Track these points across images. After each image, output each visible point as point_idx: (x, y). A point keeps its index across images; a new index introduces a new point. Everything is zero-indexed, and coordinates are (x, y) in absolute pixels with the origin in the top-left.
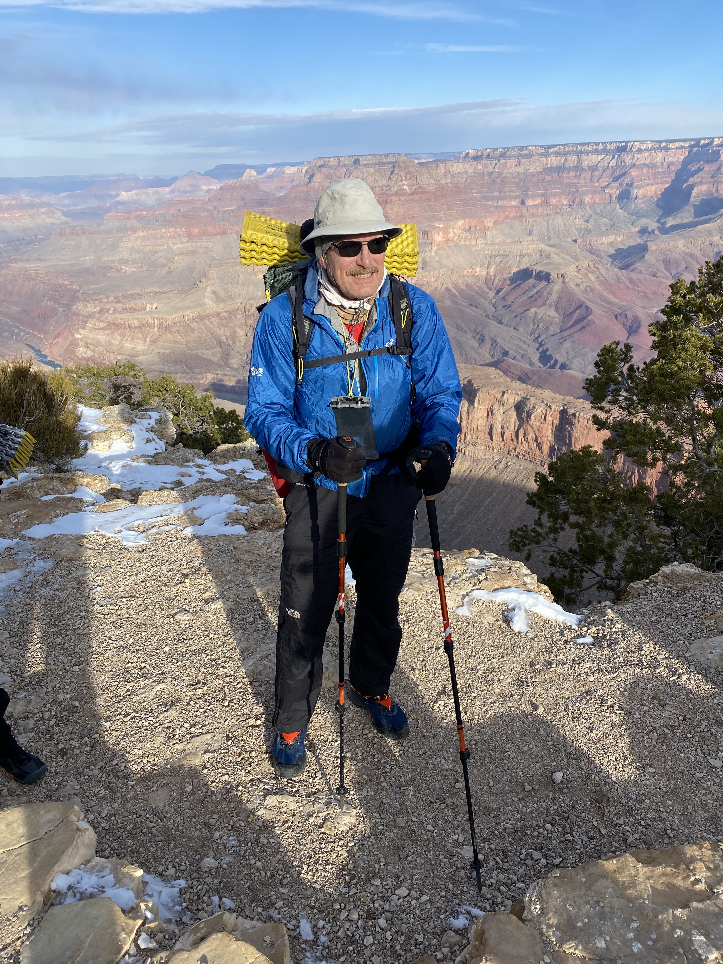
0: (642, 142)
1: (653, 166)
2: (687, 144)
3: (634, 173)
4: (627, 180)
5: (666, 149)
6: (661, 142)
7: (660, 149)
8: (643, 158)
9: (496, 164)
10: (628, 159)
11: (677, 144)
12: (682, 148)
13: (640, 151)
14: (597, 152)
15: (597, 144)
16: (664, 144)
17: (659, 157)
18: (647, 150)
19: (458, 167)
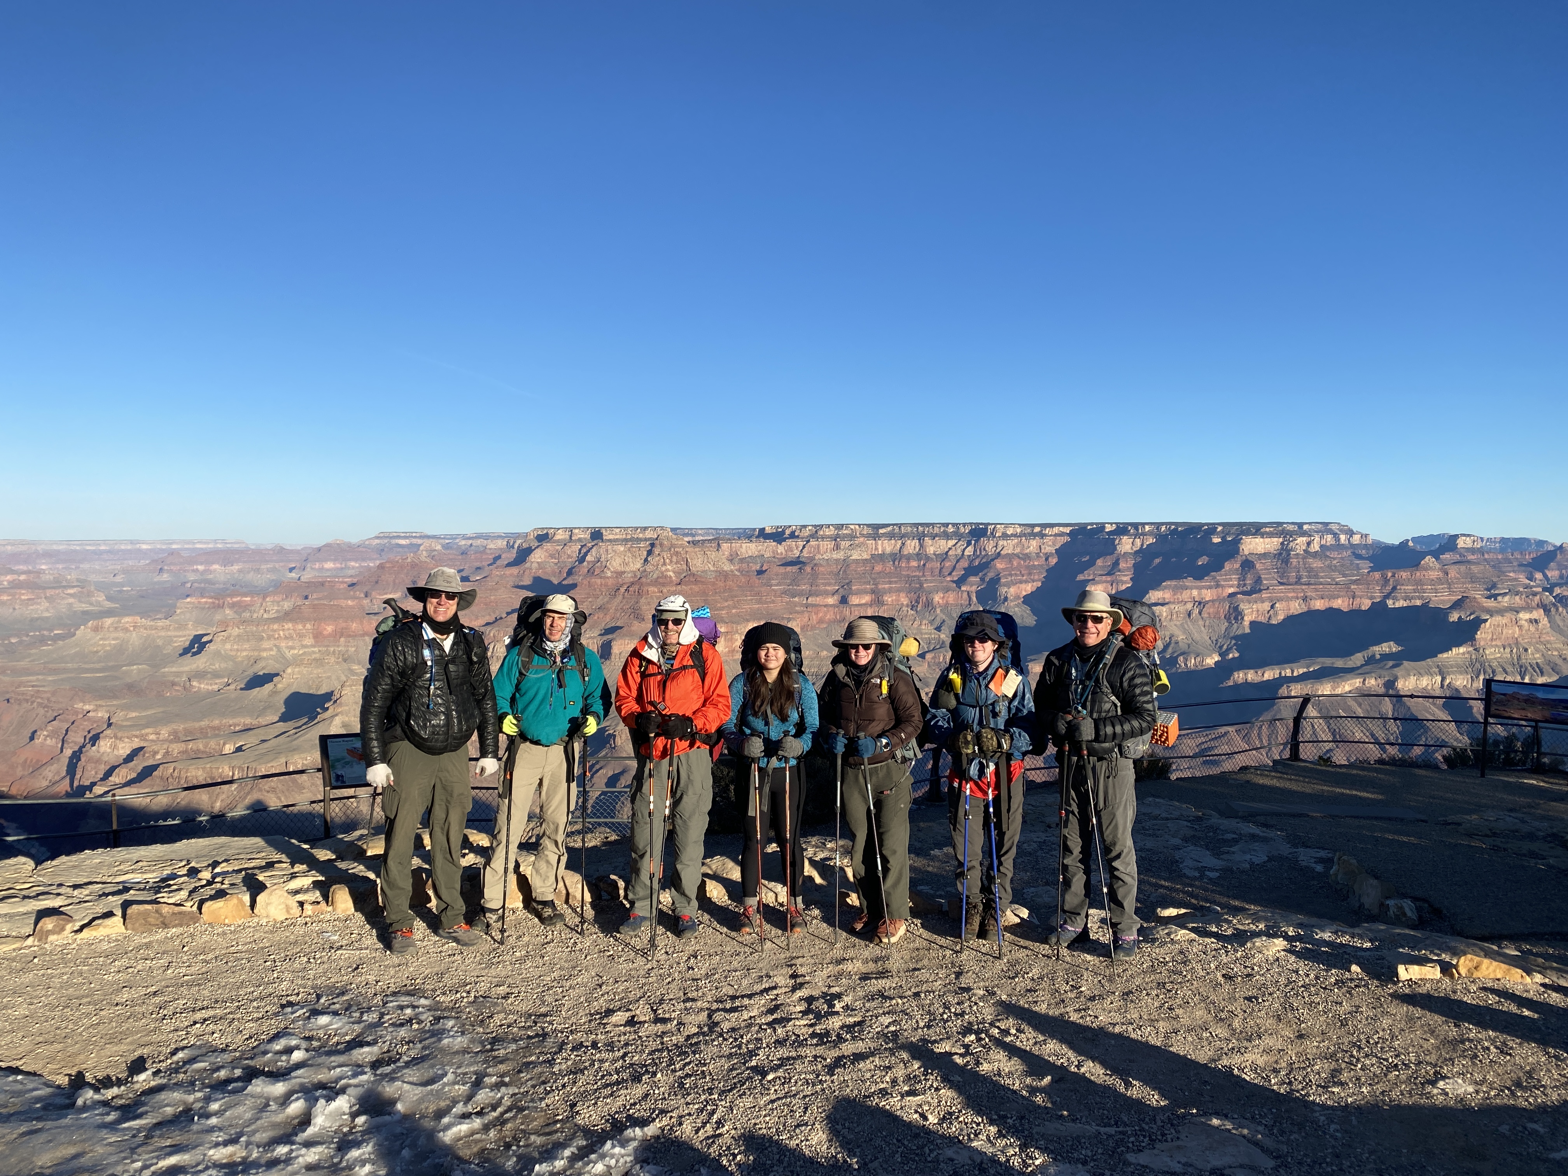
0: (1007, 525)
1: (1027, 557)
2: (1067, 530)
3: (1000, 565)
4: (991, 575)
5: (1042, 535)
6: (1033, 526)
7: (1034, 535)
8: (1009, 547)
9: (804, 547)
10: (990, 546)
11: (1056, 530)
12: (1062, 534)
13: (1005, 536)
14: (947, 536)
15: (947, 525)
16: (1037, 529)
17: (1033, 545)
18: (1015, 535)
19: (750, 549)
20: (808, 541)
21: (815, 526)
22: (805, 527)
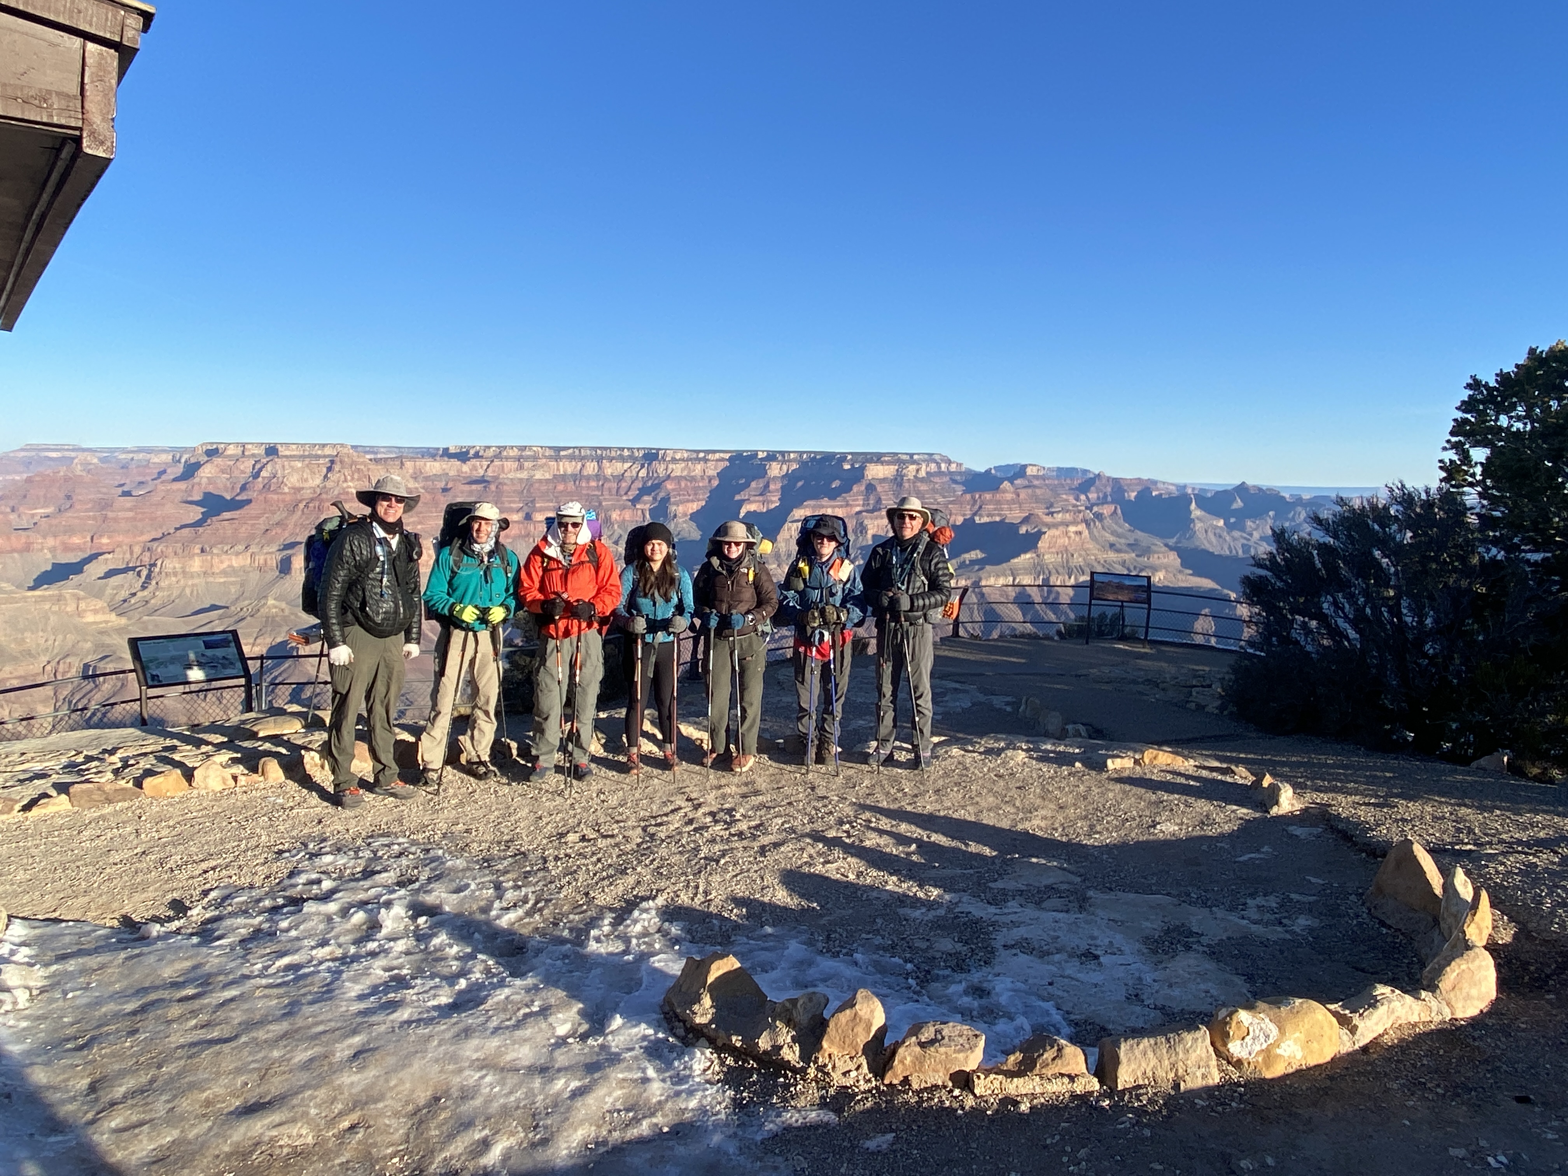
0: (676, 451)
1: (693, 479)
2: (727, 456)
3: (670, 486)
4: (662, 495)
5: (706, 460)
6: (698, 452)
7: (699, 460)
8: (678, 470)
9: (488, 466)
10: (661, 469)
11: (717, 456)
12: (722, 460)
13: (674, 460)
14: (623, 459)
15: (622, 449)
16: (701, 455)
17: (698, 468)
18: (683, 460)
19: (434, 467)
20: (492, 461)
21: (499, 447)
22: (489, 447)
